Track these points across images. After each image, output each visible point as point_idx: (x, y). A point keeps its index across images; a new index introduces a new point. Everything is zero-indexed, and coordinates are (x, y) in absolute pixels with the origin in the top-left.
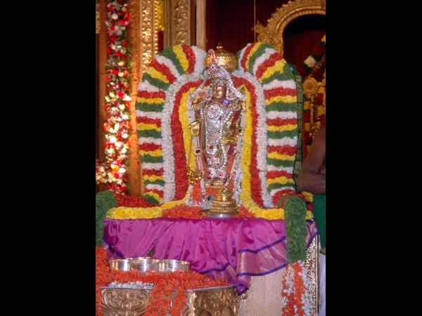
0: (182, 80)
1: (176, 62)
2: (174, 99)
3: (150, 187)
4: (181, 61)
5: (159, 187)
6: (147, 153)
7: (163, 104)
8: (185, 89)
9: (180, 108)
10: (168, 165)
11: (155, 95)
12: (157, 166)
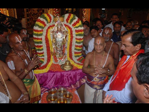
0: (48, 25)
1: (47, 20)
2: (46, 31)
3: (40, 57)
4: (48, 19)
5: (43, 57)
6: (38, 48)
7: (43, 33)
8: (49, 28)
9: (48, 34)
10: (45, 51)
11: (40, 31)
12: (42, 52)
